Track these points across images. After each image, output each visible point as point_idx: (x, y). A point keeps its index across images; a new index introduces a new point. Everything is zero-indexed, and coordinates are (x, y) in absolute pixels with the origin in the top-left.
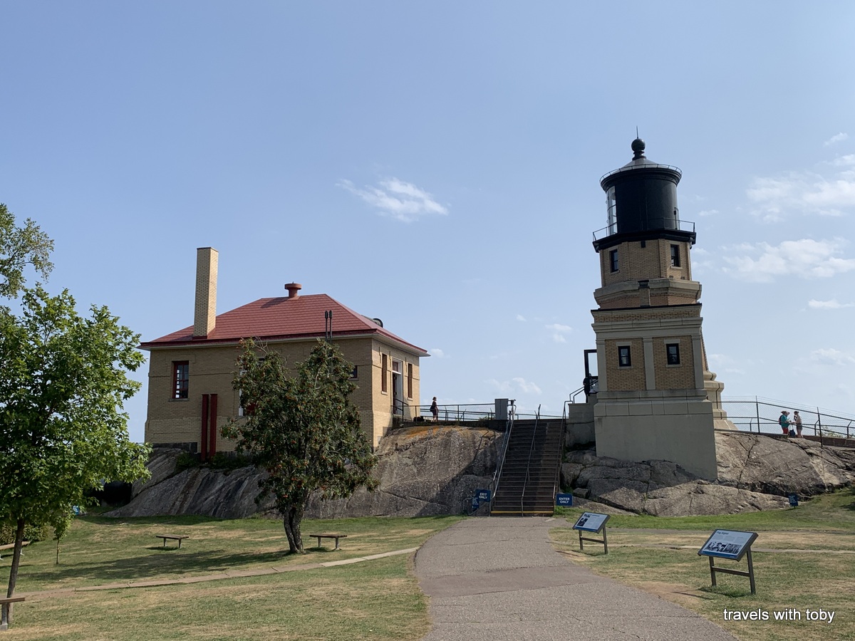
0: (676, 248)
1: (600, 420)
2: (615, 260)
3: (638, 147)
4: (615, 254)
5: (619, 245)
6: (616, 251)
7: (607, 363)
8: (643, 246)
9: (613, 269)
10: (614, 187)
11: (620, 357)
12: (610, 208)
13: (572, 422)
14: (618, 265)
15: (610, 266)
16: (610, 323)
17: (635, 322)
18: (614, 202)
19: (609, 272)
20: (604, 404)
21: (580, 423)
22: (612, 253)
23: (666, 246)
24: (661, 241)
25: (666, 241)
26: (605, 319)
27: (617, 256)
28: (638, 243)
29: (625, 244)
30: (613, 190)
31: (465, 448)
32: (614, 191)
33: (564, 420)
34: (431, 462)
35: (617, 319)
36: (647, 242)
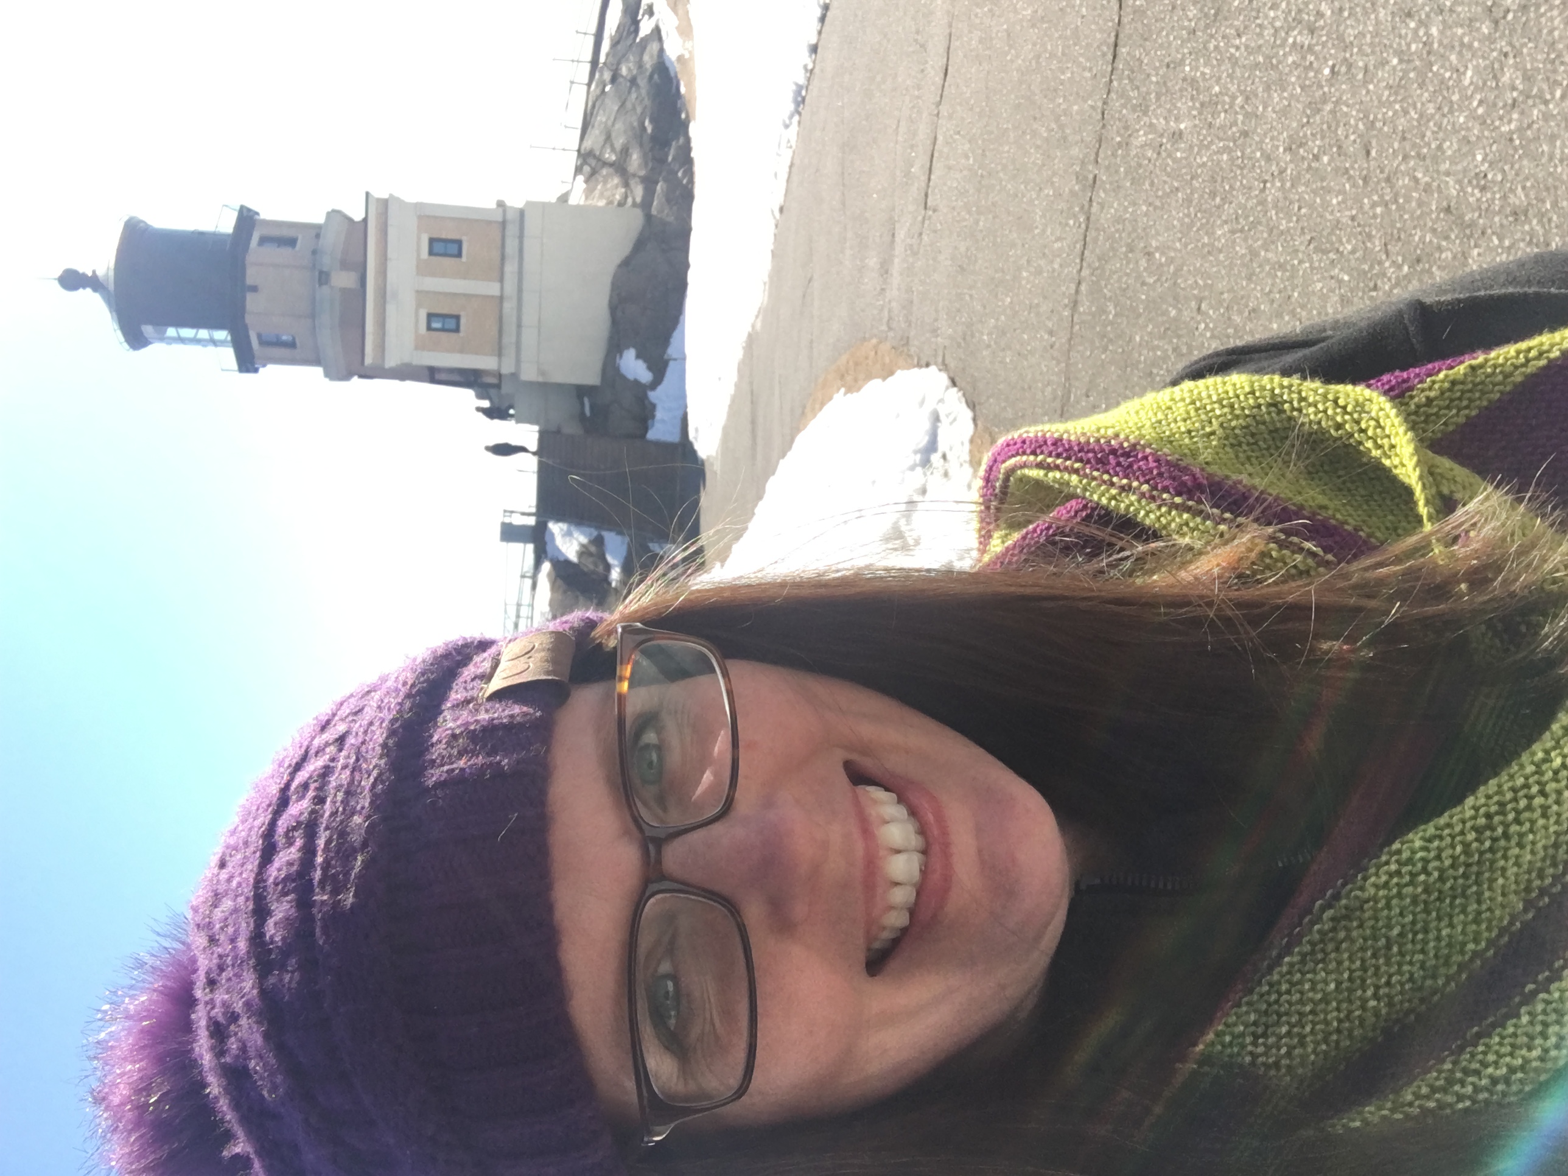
0: (264, 240)
2: (276, 339)
3: (72, 280)
4: (265, 337)
5: (249, 328)
6: (259, 336)
10: (142, 326)
14: (286, 334)
15: (286, 347)
18: (171, 332)
22: (263, 343)
23: (256, 252)
24: (250, 258)
25: (249, 252)
27: (270, 335)
28: (250, 297)
29: (249, 319)
30: (148, 330)
32: (150, 327)
36: (249, 281)
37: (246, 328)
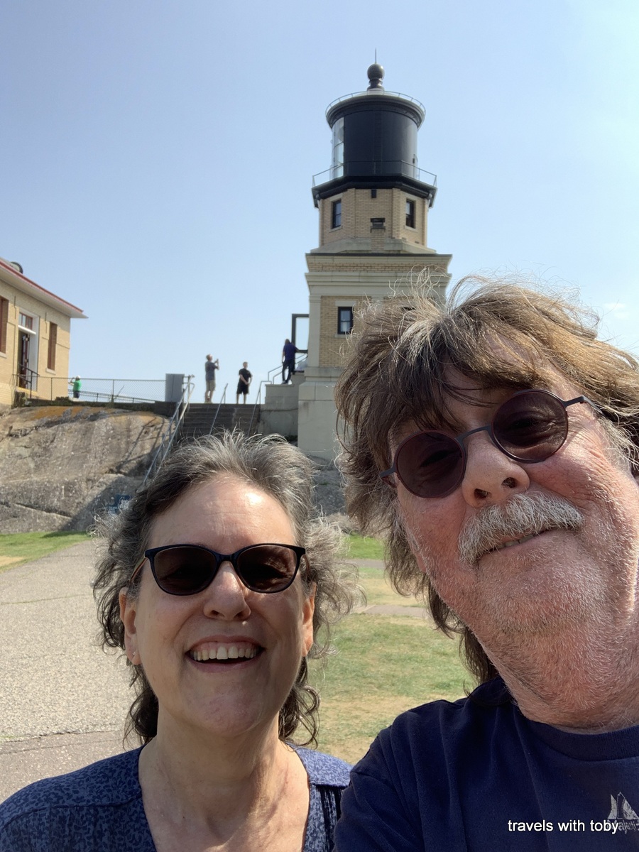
0: (412, 205)
1: (306, 405)
2: (338, 213)
3: (375, 75)
4: (338, 206)
5: (345, 193)
6: (339, 201)
7: (321, 329)
8: (374, 196)
9: (334, 225)
10: (342, 119)
11: (340, 322)
12: (335, 147)
13: (269, 408)
14: (341, 220)
15: (332, 221)
16: (329, 274)
17: (363, 274)
19: (329, 229)
20: (313, 384)
21: (279, 411)
22: (335, 204)
23: (401, 200)
24: (396, 192)
25: (402, 192)
26: (323, 268)
27: (340, 208)
28: (368, 192)
29: (351, 192)
30: (340, 123)
31: (113, 437)
32: (342, 125)
33: (258, 406)
34: (59, 455)
35: (341, 268)
36: (379, 191)
37: (344, 190)
